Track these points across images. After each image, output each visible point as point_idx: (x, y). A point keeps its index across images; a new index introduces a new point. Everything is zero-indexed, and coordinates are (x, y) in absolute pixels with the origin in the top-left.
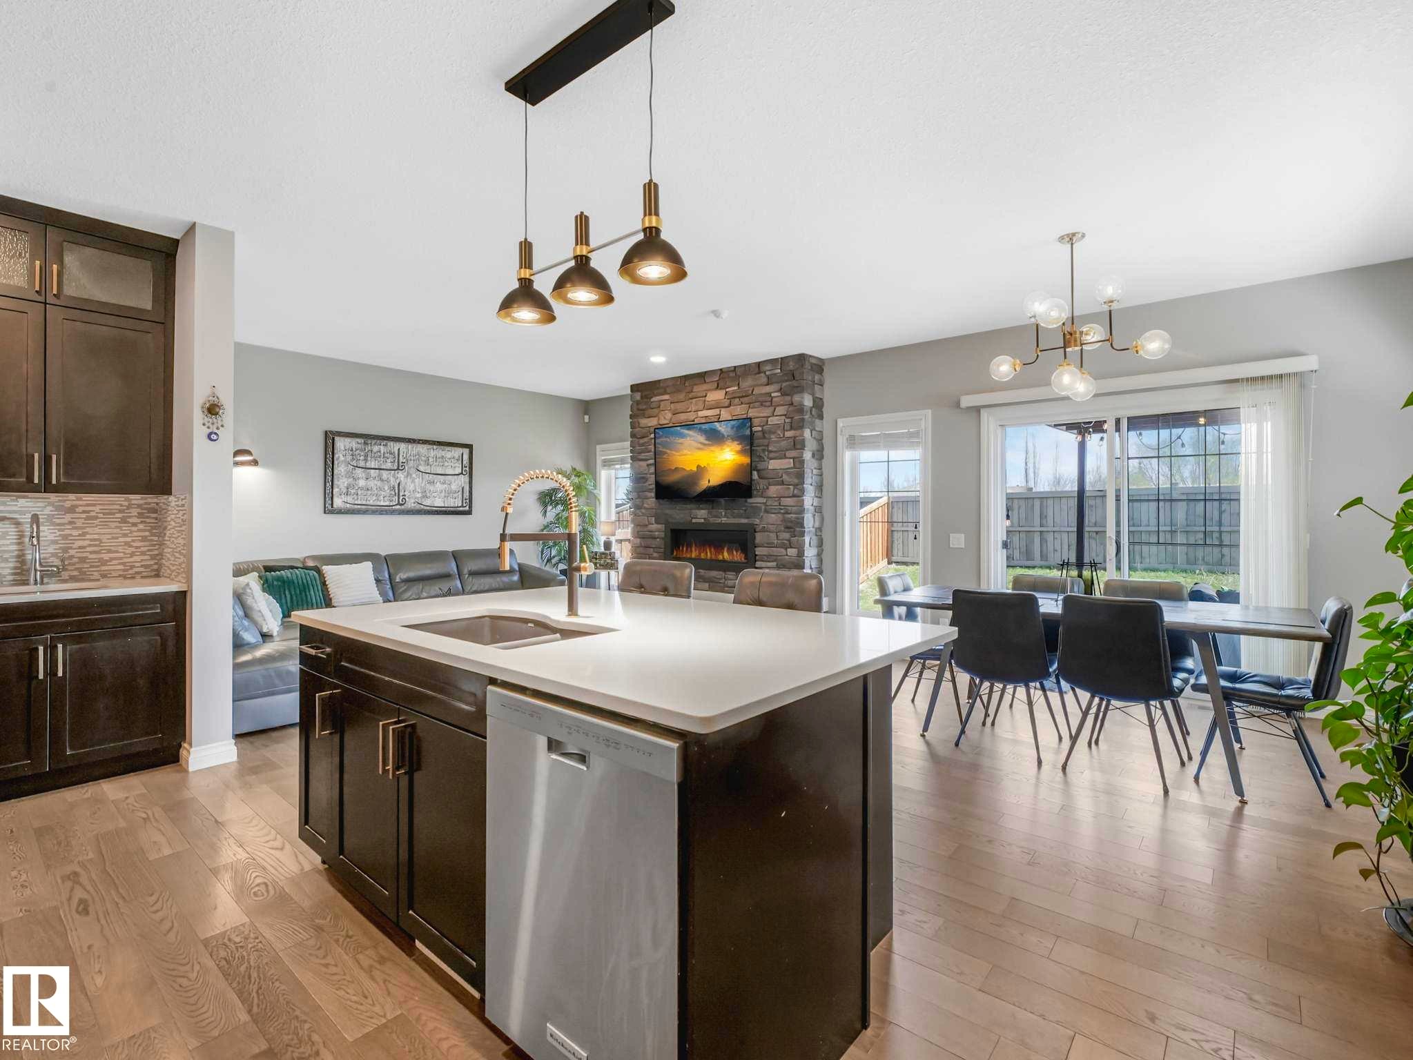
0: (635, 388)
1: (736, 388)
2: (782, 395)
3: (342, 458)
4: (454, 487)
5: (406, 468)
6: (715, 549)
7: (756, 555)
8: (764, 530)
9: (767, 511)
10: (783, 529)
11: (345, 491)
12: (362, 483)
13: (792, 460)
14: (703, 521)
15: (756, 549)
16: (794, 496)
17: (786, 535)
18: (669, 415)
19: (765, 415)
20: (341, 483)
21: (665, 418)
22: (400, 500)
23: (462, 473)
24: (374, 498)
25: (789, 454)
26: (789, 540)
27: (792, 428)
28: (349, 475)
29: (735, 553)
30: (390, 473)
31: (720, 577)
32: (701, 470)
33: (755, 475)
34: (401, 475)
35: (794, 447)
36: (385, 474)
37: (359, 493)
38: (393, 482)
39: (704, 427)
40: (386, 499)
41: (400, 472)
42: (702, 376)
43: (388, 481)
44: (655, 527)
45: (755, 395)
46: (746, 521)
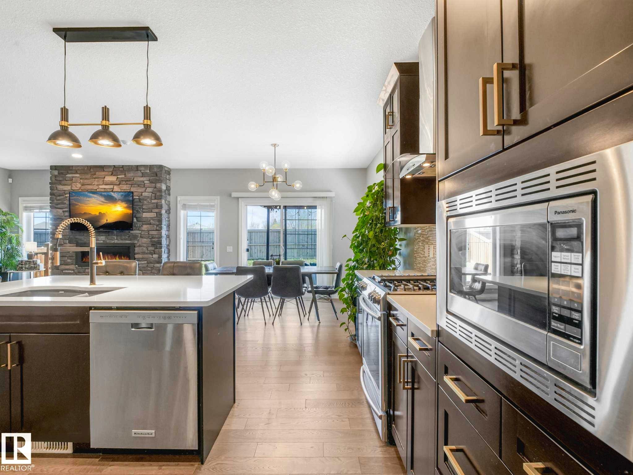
0: (53, 168)
1: (124, 176)
2: (150, 183)
6: (110, 256)
7: (135, 258)
8: (140, 246)
9: (141, 237)
10: (150, 245)
13: (155, 214)
14: (102, 242)
15: (136, 255)
16: (156, 230)
17: (153, 248)
18: (79, 185)
19: (141, 191)
21: (76, 187)
25: (153, 211)
26: (154, 251)
27: (155, 199)
32: (101, 215)
33: (135, 220)
35: (157, 208)
39: (103, 193)
42: (102, 168)
45: (135, 181)
46: (129, 242)
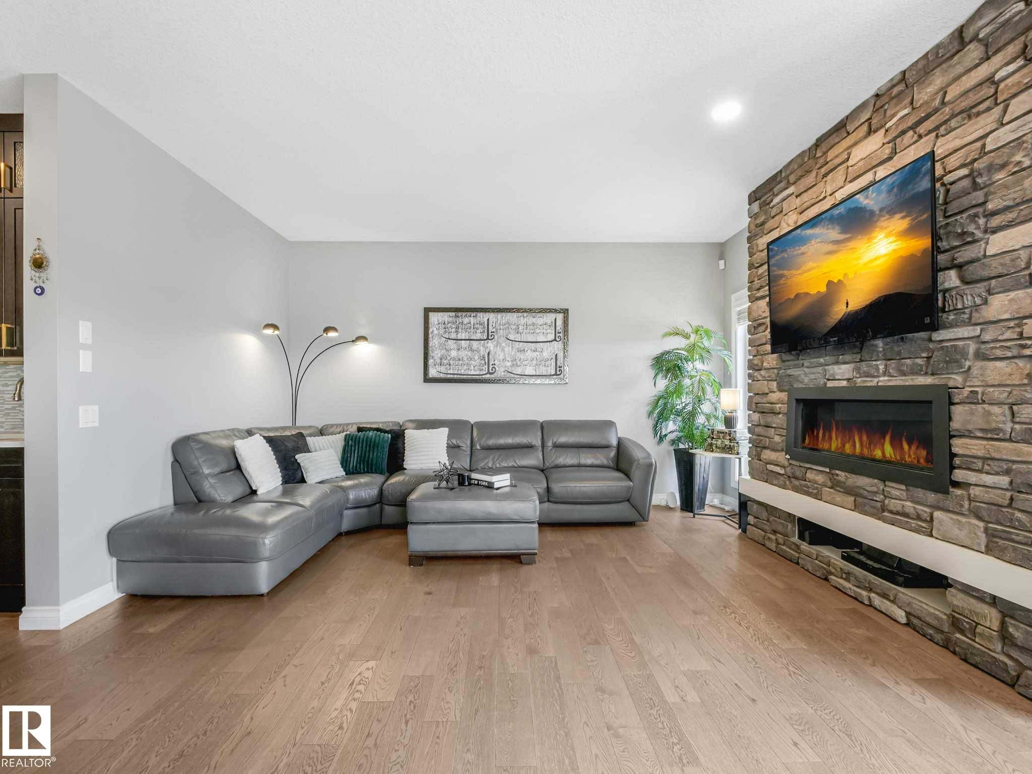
0: (753, 197)
1: (906, 113)
3: (436, 332)
4: (545, 354)
5: (496, 337)
6: (868, 437)
7: (953, 456)
8: (974, 399)
9: (982, 356)
11: (439, 361)
12: (454, 353)
14: (844, 383)
15: (956, 442)
19: (980, 134)
20: (436, 354)
21: (789, 225)
22: (490, 369)
23: (555, 340)
24: (465, 367)
28: (442, 346)
29: (906, 446)
30: (480, 343)
31: (874, 489)
33: (951, 279)
34: (490, 345)
36: (475, 344)
37: (452, 362)
38: (483, 352)
40: (476, 368)
41: (490, 341)
43: (478, 351)
44: (776, 396)
45: (950, 103)
46: (928, 380)
